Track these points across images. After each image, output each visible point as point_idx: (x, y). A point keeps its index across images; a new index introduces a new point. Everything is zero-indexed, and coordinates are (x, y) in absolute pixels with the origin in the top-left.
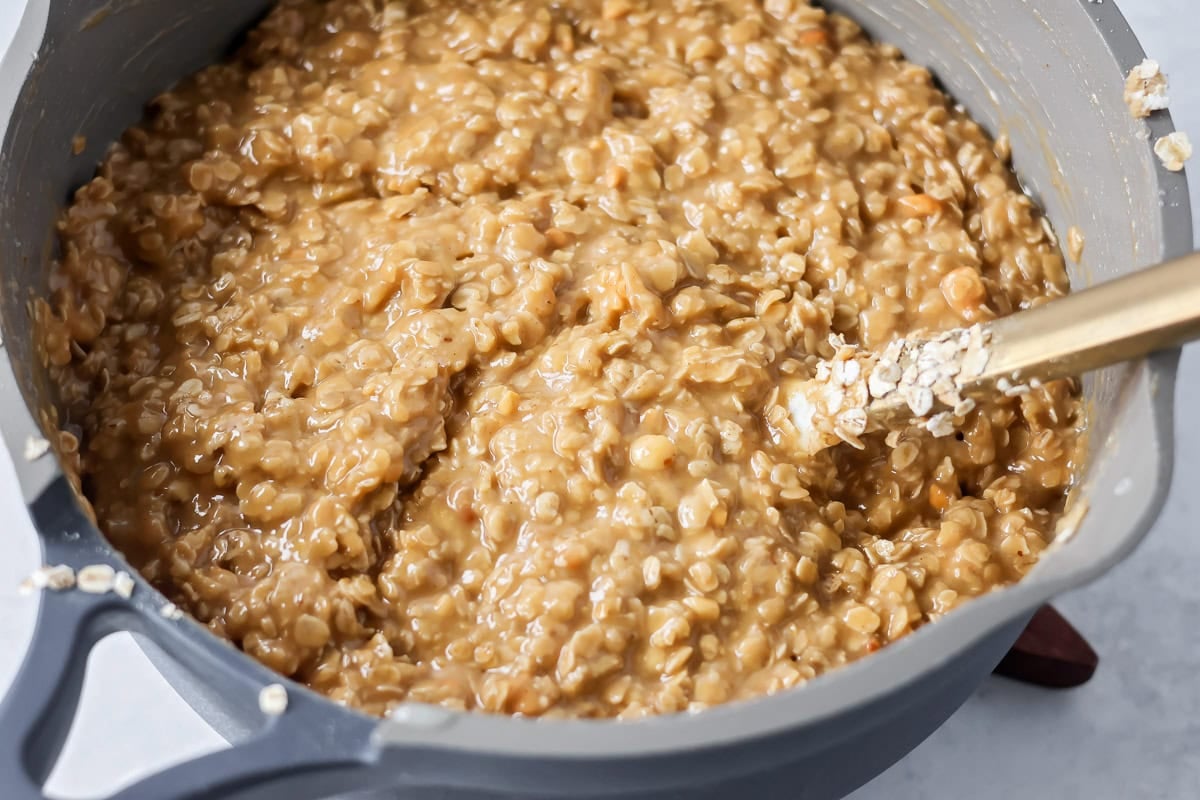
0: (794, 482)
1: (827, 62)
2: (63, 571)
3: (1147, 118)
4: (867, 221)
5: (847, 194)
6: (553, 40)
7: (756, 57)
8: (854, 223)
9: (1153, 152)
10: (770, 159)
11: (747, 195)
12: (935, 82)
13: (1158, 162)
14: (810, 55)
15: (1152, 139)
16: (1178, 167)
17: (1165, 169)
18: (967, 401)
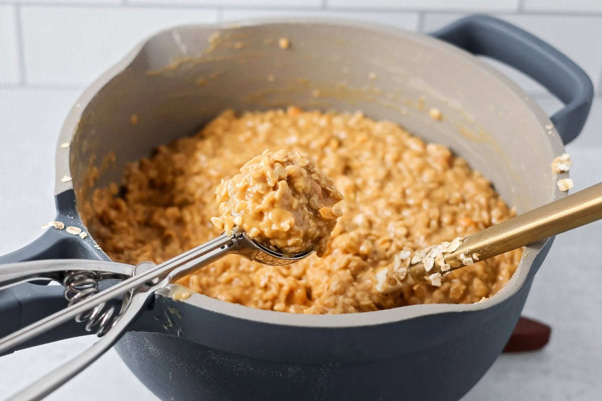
0: (366, 298)
1: (445, 170)
2: (61, 224)
3: (557, 173)
4: (440, 223)
5: (435, 213)
6: (327, 144)
7: (415, 163)
8: (434, 223)
9: (557, 184)
10: (404, 195)
11: (390, 205)
12: (491, 186)
13: (557, 187)
14: (439, 166)
15: (558, 180)
16: (565, 189)
17: (559, 190)
18: (447, 265)
